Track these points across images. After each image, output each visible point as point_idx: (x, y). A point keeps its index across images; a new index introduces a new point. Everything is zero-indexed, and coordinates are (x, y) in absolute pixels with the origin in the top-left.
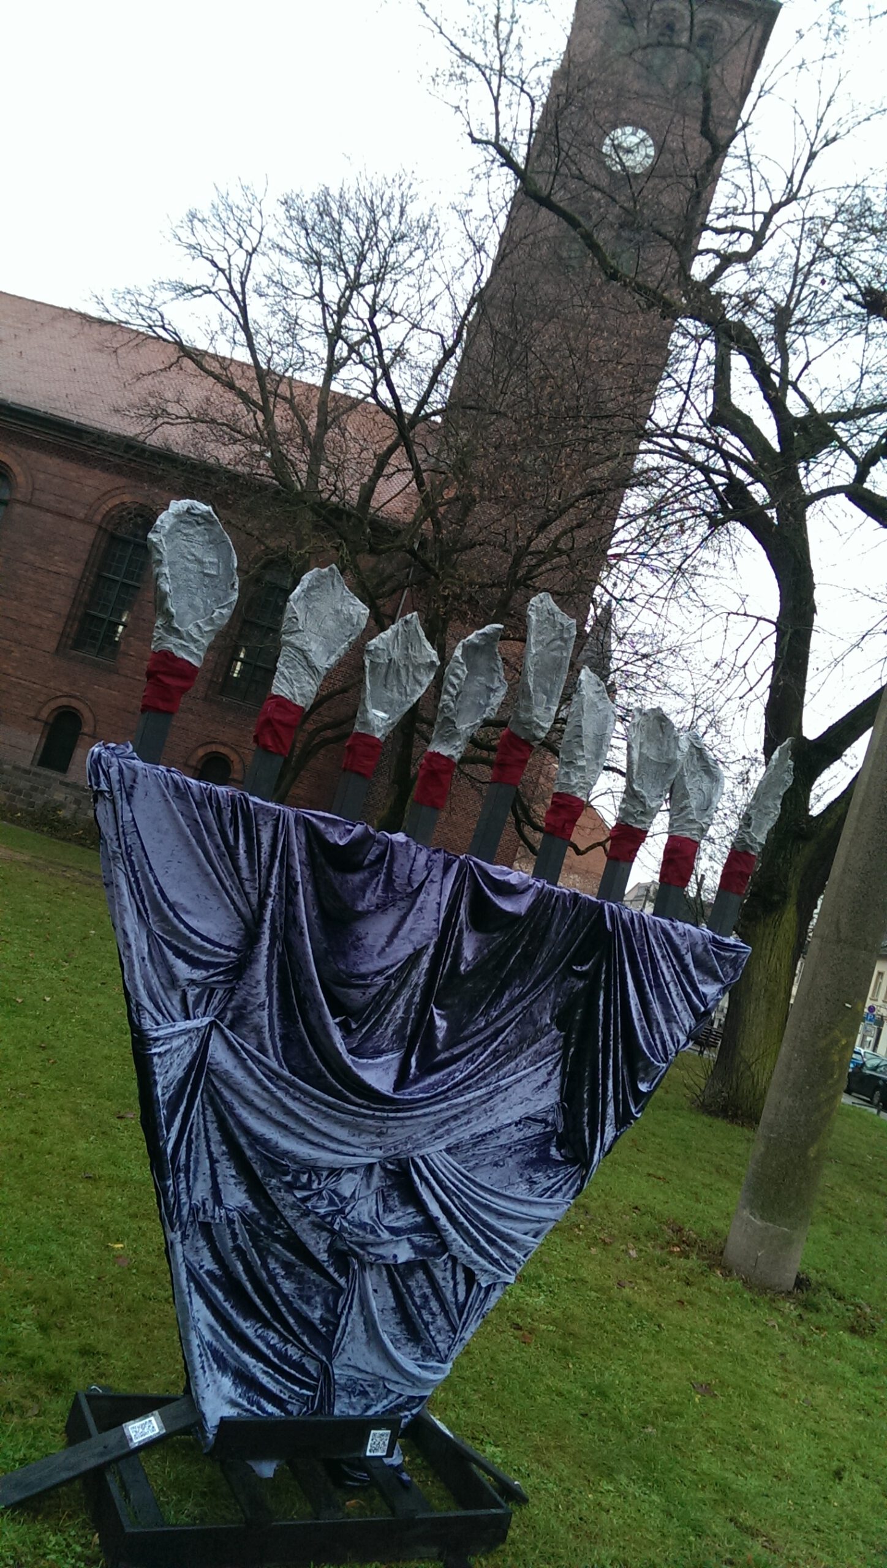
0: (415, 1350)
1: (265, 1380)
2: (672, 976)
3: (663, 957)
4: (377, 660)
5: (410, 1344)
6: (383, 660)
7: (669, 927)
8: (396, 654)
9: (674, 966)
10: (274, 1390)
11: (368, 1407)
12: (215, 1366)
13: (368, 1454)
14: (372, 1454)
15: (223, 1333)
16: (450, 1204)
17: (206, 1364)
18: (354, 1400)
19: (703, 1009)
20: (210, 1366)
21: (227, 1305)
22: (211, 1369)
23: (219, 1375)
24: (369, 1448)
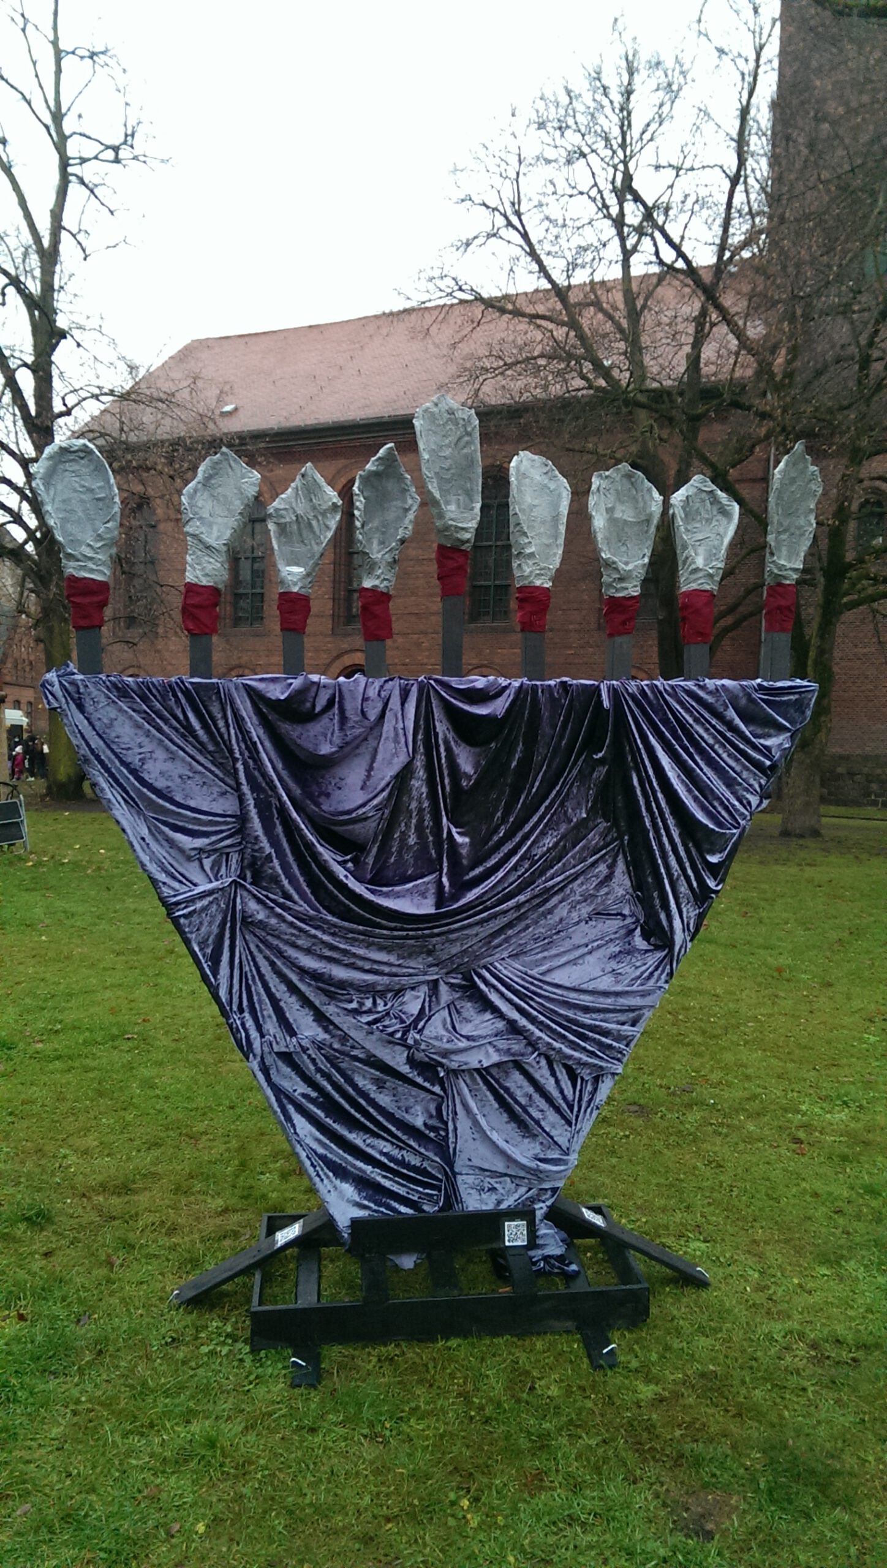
0: (532, 1145)
1: (387, 1184)
2: (715, 737)
3: (696, 720)
4: (283, 521)
5: (526, 1141)
6: (290, 518)
7: (695, 688)
8: (301, 508)
9: (714, 727)
10: (401, 1192)
11: (499, 1202)
12: (331, 1174)
13: (507, 1244)
14: (511, 1244)
15: (332, 1145)
16: (526, 1007)
17: (321, 1173)
18: (484, 1196)
19: (768, 763)
20: (325, 1174)
21: (329, 1121)
22: (328, 1177)
23: (338, 1182)
24: (507, 1238)
